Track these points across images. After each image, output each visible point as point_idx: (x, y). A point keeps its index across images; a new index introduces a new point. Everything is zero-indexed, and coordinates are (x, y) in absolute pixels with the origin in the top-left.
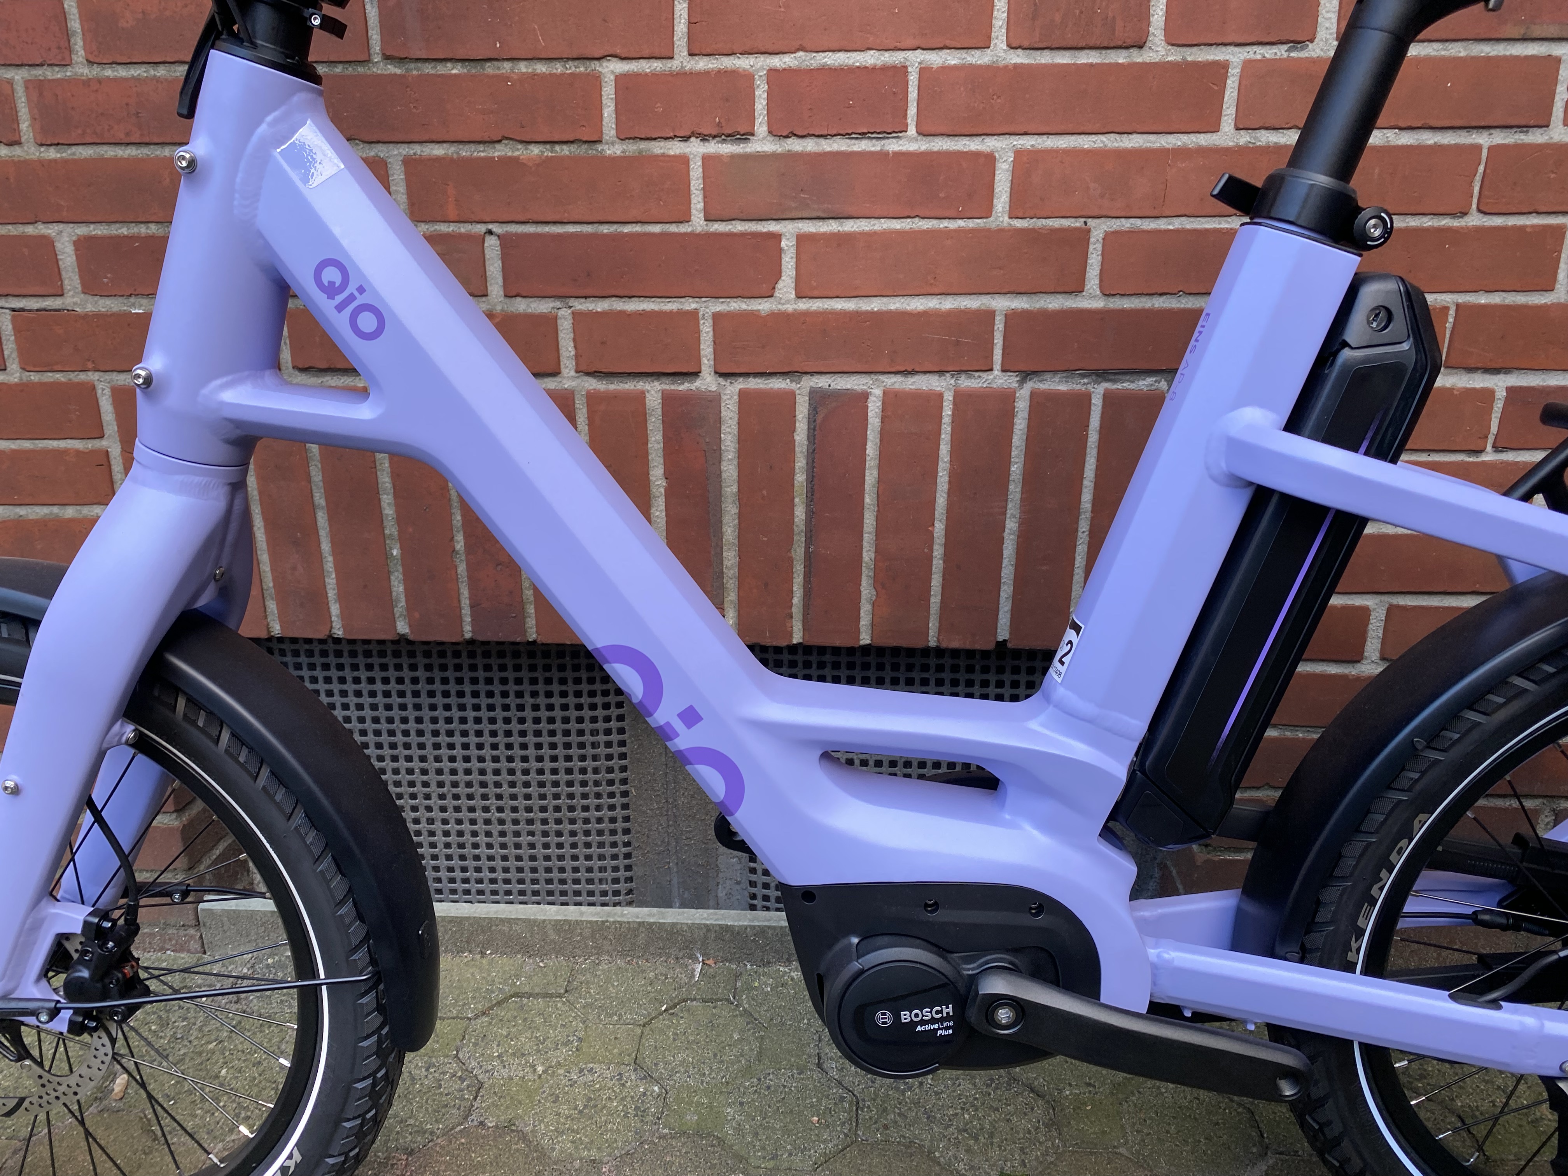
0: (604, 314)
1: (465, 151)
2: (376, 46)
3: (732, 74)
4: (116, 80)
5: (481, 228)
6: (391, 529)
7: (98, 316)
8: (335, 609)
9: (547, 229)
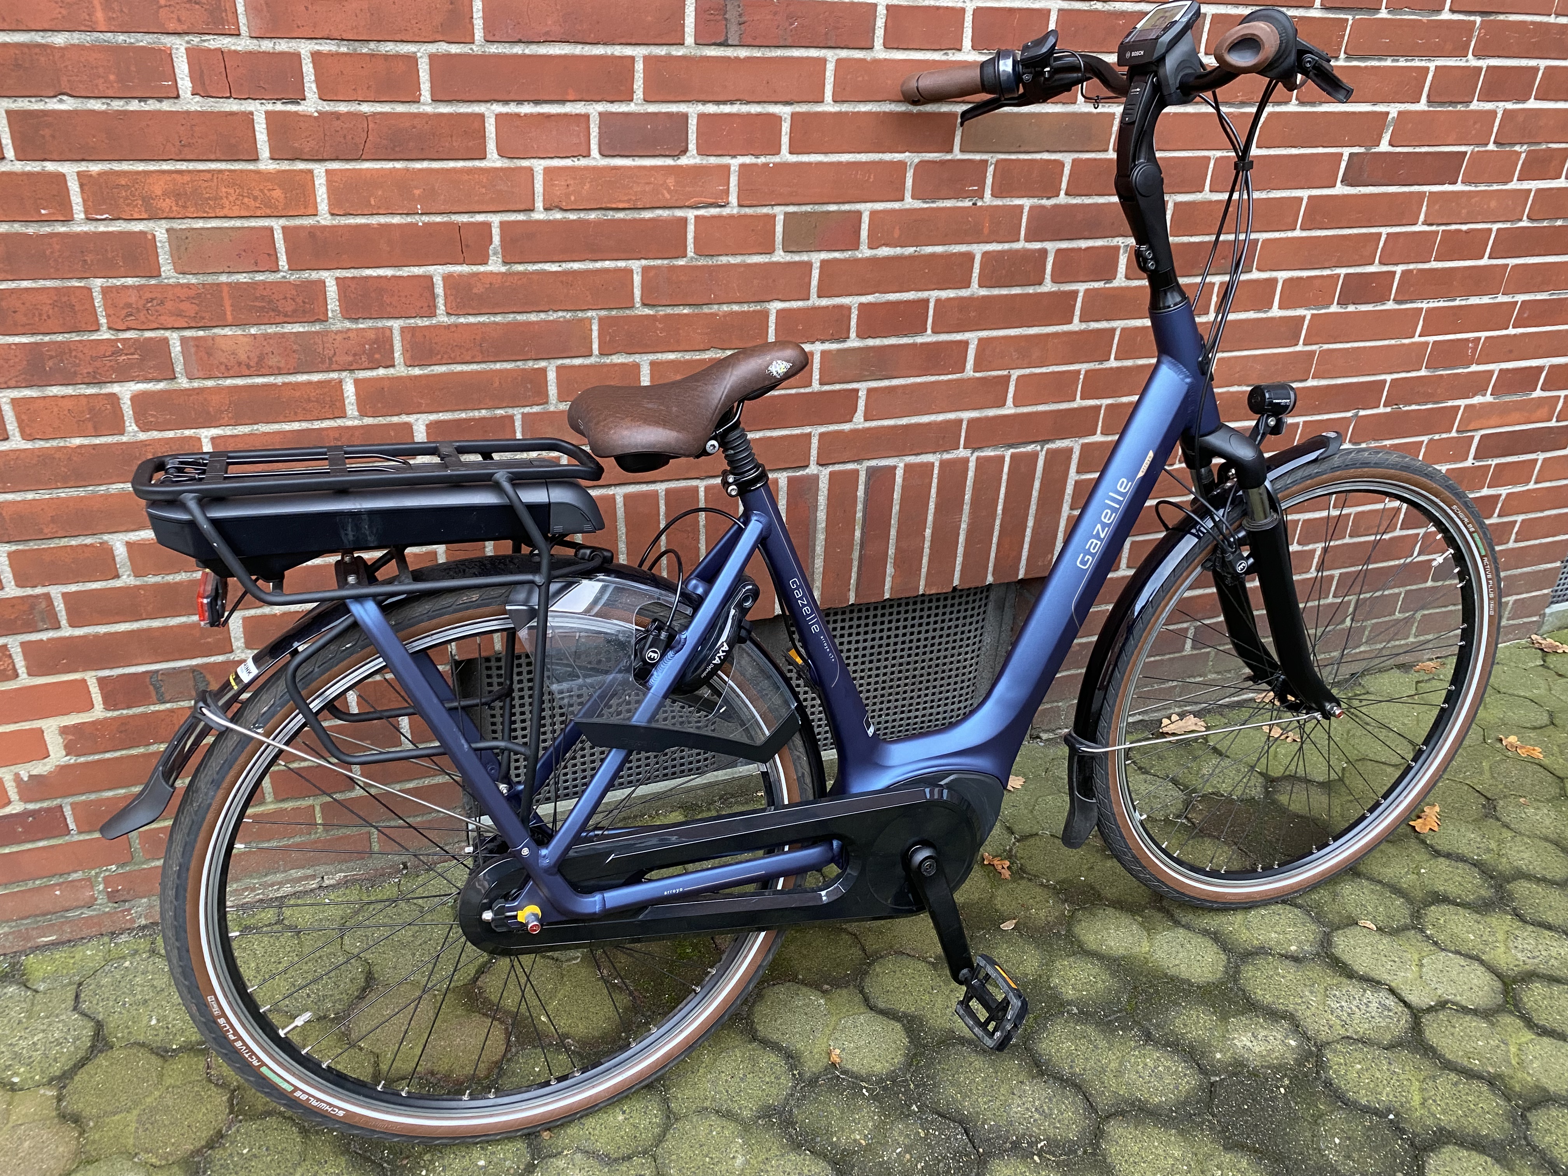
3: (841, 307)
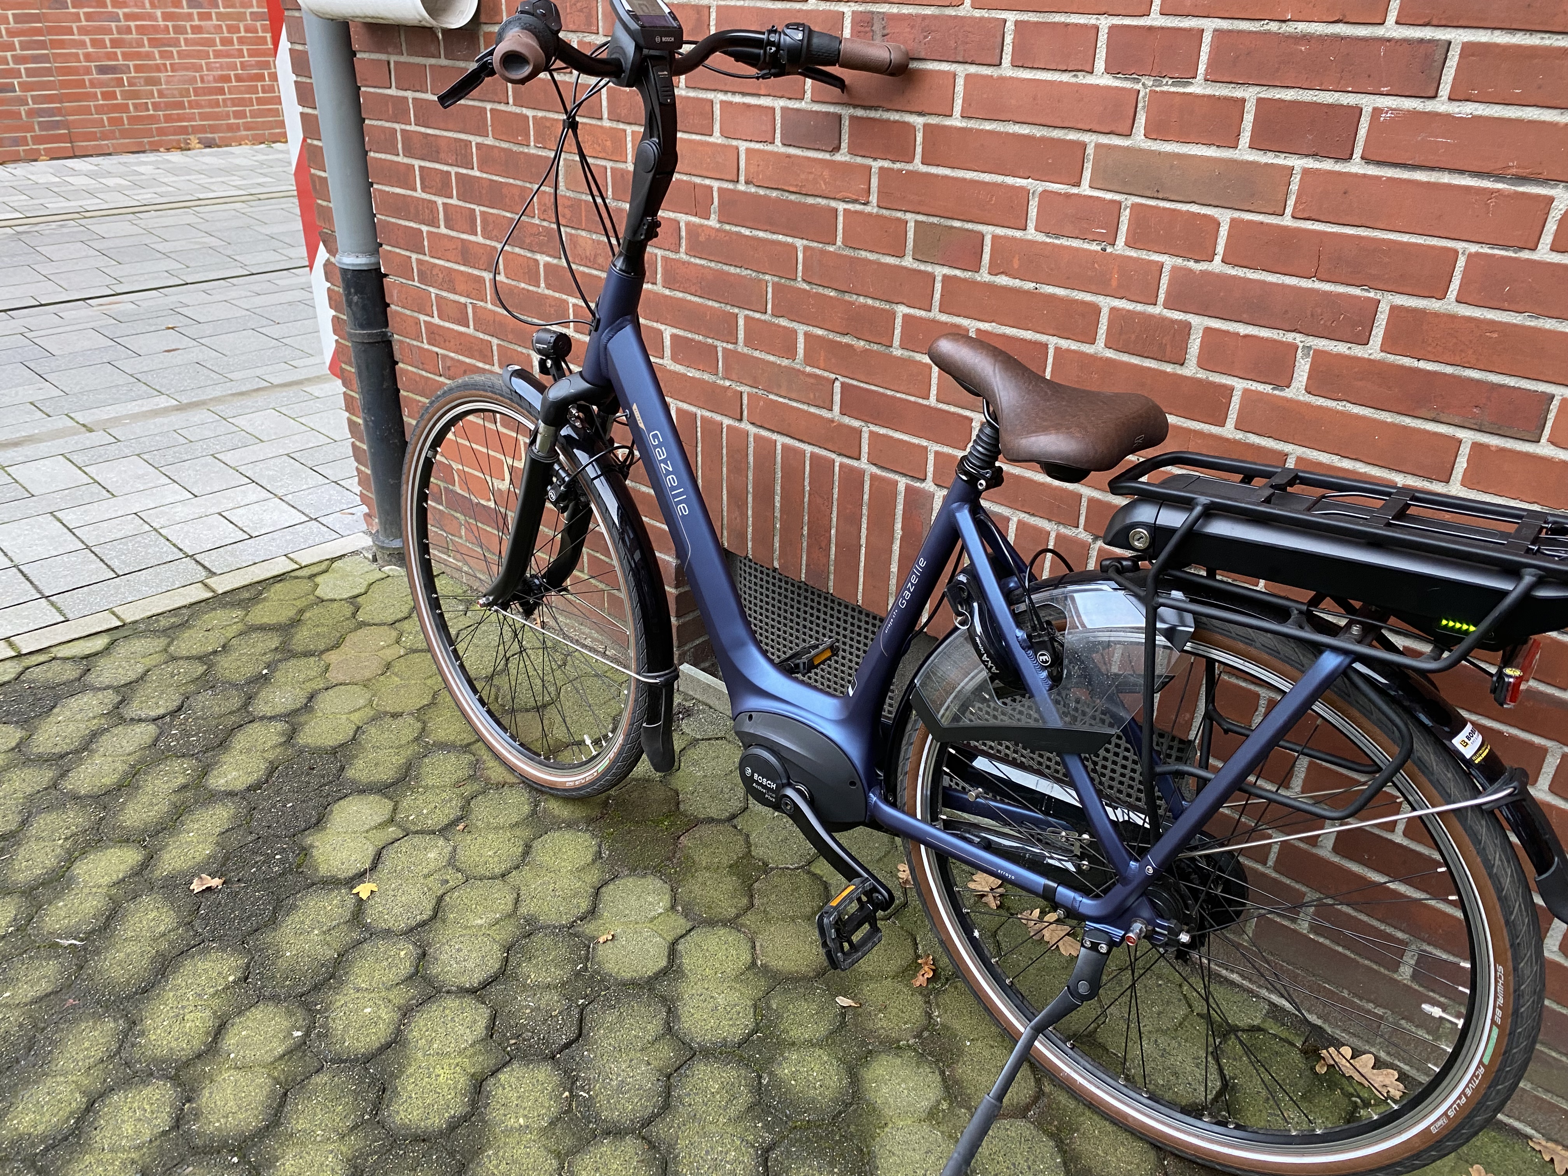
0: (883, 435)
1: (831, 336)
2: (800, 274)
3: (960, 325)
4: (696, 265)
5: (833, 376)
6: (777, 514)
7: (675, 373)
8: (750, 544)
9: (862, 385)
